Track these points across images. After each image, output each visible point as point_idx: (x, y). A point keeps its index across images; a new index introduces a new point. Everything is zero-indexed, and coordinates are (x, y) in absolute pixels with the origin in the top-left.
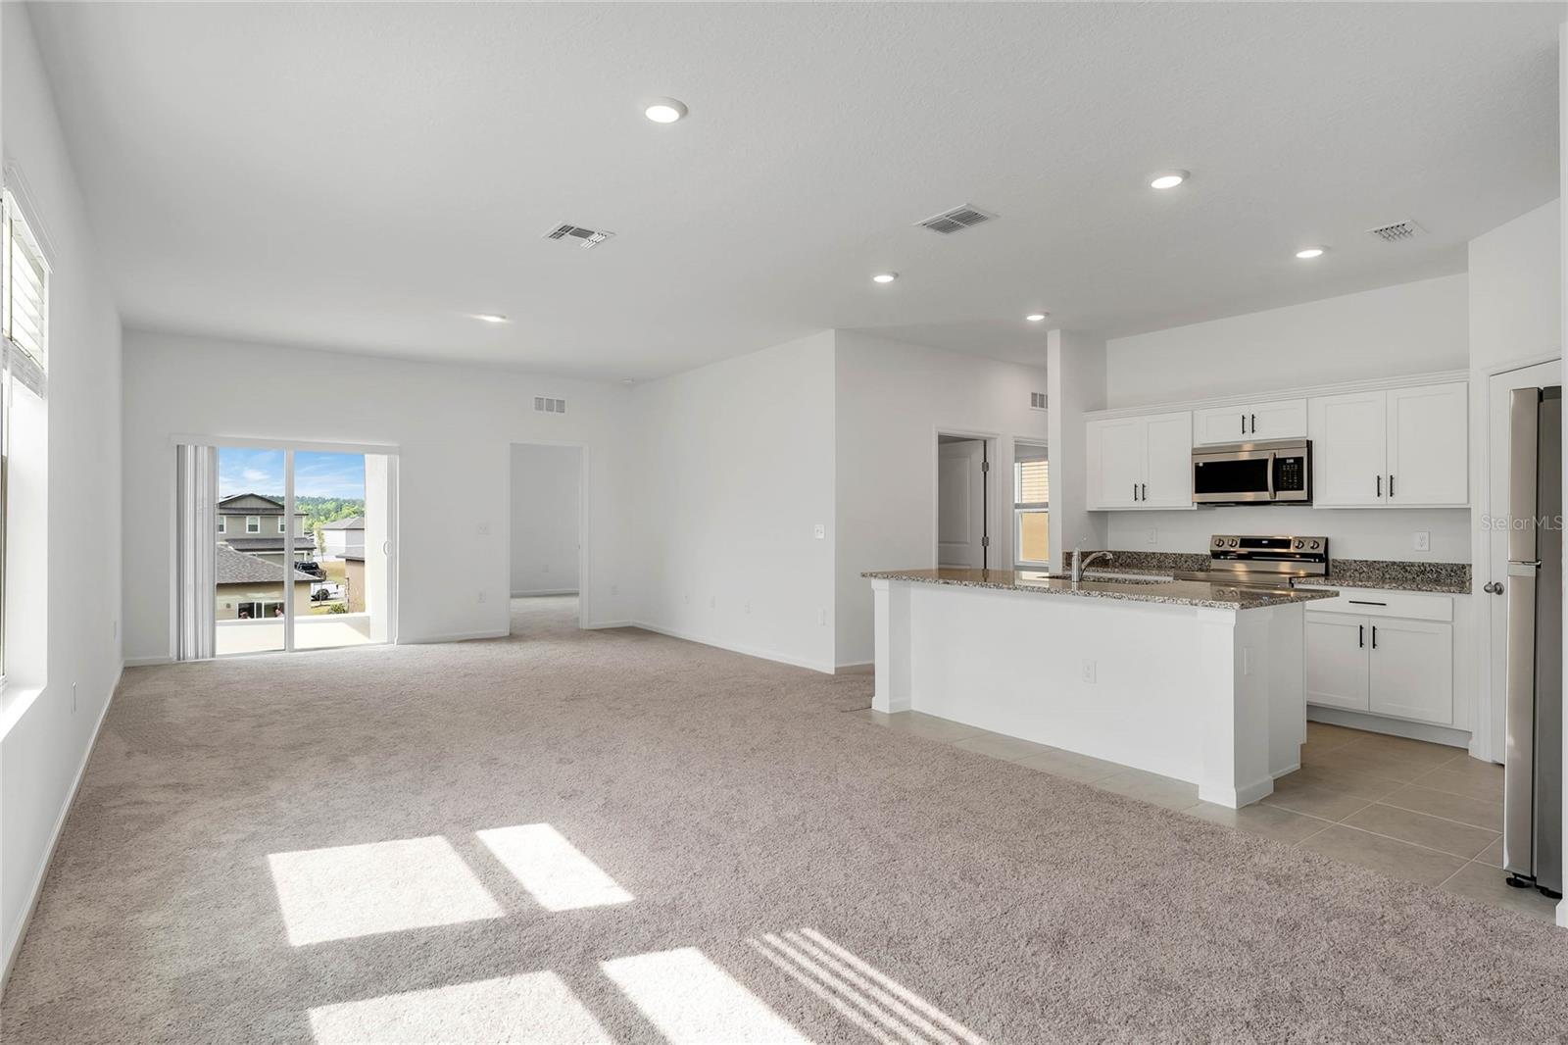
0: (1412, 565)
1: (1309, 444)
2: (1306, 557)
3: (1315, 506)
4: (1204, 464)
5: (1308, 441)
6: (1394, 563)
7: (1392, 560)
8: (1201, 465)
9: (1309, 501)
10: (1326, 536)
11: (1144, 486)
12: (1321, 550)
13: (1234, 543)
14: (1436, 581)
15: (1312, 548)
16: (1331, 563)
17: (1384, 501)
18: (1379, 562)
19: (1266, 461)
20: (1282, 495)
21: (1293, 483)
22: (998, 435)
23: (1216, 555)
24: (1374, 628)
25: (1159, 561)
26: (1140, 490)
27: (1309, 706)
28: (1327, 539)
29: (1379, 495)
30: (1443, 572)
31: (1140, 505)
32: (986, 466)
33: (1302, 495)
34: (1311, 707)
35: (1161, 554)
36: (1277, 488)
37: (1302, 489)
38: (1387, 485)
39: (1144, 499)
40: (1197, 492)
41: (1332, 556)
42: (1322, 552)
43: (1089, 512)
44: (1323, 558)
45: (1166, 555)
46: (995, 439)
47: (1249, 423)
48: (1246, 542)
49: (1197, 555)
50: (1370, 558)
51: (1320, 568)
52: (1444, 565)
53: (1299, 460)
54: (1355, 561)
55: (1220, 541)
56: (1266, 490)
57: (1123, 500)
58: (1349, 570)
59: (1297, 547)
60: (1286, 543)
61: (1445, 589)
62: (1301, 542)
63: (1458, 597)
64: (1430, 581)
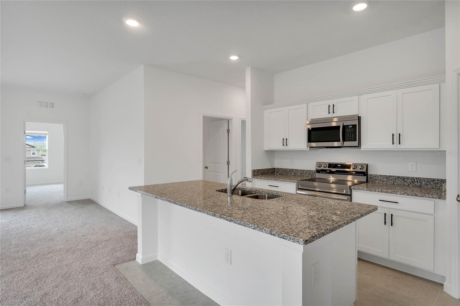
0: (408, 178)
1: (359, 118)
2: (358, 173)
3: (362, 149)
4: (312, 128)
5: (359, 117)
6: (399, 177)
7: (398, 176)
8: (310, 129)
9: (359, 146)
10: (367, 163)
11: (286, 139)
12: (364, 170)
13: (326, 166)
14: (420, 187)
15: (360, 169)
16: (369, 176)
17: (396, 146)
18: (391, 176)
19: (339, 127)
20: (346, 143)
21: (352, 137)
22: (233, 117)
23: (318, 171)
24: (392, 215)
25: (295, 173)
26: (285, 141)
27: (358, 252)
28: (367, 165)
29: (393, 143)
30: (423, 182)
31: (285, 148)
32: (228, 131)
33: (356, 143)
34: (359, 252)
35: (296, 170)
36: (344, 140)
37: (356, 141)
38: (397, 138)
39: (286, 145)
40: (308, 142)
41: (369, 173)
42: (365, 171)
43: (266, 151)
44: (365, 174)
45: (297, 170)
46: (232, 119)
47: (332, 108)
48: (330, 165)
49: (310, 171)
50: (388, 174)
51: (364, 179)
52: (424, 179)
53: (354, 126)
54: (380, 176)
55: (319, 164)
56: (339, 141)
57: (278, 146)
58: (377, 180)
59: (354, 168)
60: (348, 167)
61: (430, 196)
62: (356, 166)
63: (437, 200)
64: (416, 186)
